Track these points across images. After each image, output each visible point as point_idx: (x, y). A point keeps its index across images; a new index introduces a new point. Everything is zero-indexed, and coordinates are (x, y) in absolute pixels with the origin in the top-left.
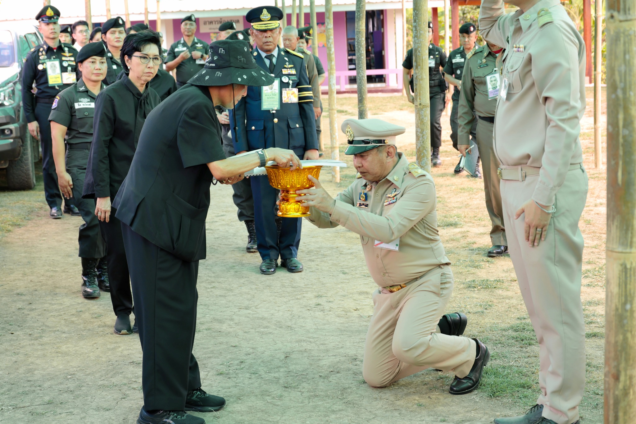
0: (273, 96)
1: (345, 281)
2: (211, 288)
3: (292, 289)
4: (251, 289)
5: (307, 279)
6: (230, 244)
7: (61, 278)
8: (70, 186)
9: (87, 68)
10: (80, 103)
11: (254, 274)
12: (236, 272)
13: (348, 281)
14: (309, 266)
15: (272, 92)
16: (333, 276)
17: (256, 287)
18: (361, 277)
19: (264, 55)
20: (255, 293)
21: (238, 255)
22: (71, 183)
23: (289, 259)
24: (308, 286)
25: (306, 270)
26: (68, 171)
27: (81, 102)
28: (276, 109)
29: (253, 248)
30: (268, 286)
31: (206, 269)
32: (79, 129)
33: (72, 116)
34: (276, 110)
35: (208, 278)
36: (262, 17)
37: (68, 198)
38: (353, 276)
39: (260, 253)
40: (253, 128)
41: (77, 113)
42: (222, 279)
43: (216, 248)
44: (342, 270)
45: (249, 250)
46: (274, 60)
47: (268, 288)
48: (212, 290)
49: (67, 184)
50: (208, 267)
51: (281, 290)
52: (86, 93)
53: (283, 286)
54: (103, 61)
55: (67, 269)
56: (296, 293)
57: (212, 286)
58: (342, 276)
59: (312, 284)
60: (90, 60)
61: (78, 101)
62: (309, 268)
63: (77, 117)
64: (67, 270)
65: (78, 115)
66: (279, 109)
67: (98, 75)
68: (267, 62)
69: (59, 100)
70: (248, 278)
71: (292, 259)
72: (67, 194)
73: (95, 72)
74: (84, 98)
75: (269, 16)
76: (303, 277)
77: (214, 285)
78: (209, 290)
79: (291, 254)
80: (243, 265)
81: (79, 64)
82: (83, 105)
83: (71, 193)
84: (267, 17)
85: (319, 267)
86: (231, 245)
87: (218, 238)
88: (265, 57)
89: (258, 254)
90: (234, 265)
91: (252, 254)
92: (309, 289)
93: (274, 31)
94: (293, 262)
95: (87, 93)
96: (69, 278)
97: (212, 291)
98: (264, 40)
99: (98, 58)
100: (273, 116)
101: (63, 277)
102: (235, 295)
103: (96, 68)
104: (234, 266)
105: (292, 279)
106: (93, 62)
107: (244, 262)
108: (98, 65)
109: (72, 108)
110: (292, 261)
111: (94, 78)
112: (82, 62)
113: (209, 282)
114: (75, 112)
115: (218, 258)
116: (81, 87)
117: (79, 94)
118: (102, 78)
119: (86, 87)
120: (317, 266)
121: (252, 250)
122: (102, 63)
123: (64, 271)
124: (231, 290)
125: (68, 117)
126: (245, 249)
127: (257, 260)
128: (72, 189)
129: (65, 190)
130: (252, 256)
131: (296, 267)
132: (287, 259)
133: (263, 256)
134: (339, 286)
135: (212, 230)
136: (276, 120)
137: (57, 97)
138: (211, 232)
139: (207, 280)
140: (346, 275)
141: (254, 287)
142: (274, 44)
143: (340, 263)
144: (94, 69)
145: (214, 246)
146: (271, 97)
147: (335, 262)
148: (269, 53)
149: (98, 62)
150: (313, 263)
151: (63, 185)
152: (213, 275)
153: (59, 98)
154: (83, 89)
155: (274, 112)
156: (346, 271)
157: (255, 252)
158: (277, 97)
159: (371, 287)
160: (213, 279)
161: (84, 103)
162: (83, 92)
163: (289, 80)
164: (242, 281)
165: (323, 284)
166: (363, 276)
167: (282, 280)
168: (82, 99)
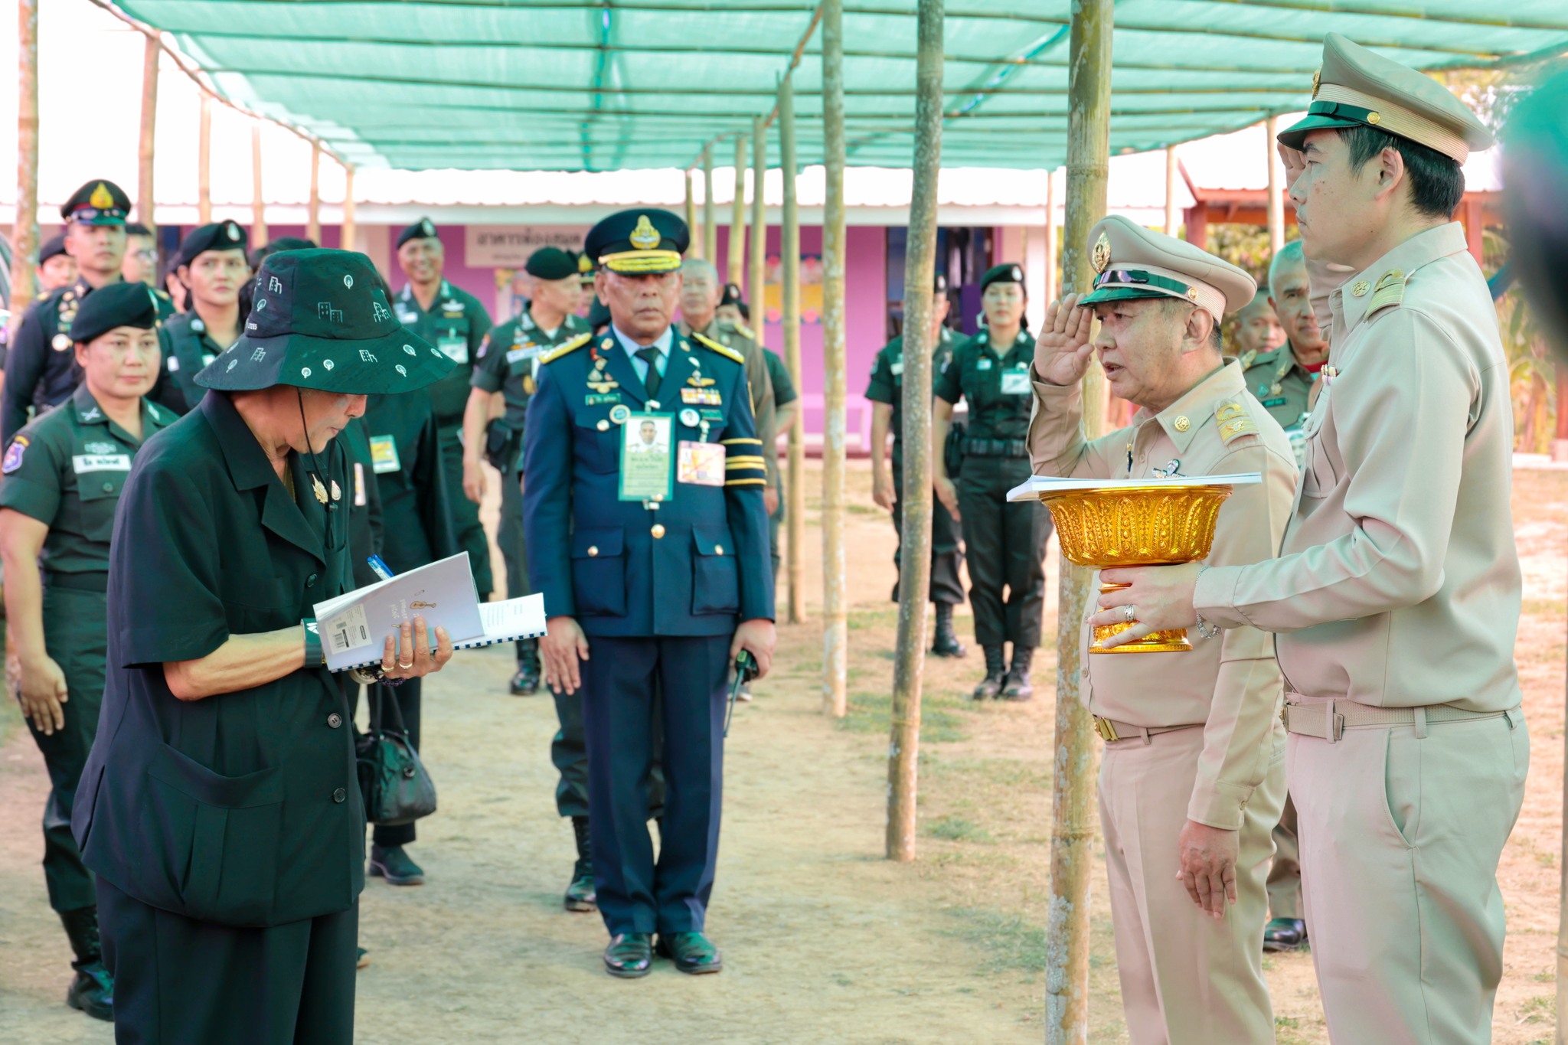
0: (654, 463)
1: (842, 1005)
2: (457, 1011)
3: (691, 1023)
4: (572, 1019)
5: (736, 997)
6: (516, 883)
7: (18, 965)
8: (58, 695)
9: (102, 359)
10: (89, 458)
11: (582, 973)
12: (531, 966)
13: (852, 1006)
14: (742, 959)
15: (650, 451)
16: (810, 989)
17: (587, 1012)
18: (889, 997)
19: (631, 347)
20: (583, 1031)
21: (540, 918)
22: (63, 687)
23: (683, 934)
24: (738, 1017)
25: (733, 968)
26: (51, 652)
27: (91, 453)
28: (660, 497)
29: (583, 901)
30: (620, 1012)
31: (445, 954)
32: (85, 533)
33: (63, 493)
34: (661, 503)
35: (448, 981)
36: (635, 237)
37: (49, 732)
38: (869, 993)
39: (605, 916)
40: (594, 551)
41: (81, 487)
42: (489, 986)
43: (475, 893)
44: (836, 972)
45: (571, 903)
46: (661, 364)
47: (621, 1016)
48: (459, 1016)
49: (50, 691)
50: (450, 950)
51: (656, 1026)
52: (102, 427)
53: (665, 1013)
54: (148, 338)
55: (38, 938)
56: (701, 1036)
57: (458, 1006)
58: (835, 989)
59: (747, 1011)
60: (111, 336)
61: (82, 452)
62: (743, 963)
63: (82, 498)
64: (38, 942)
65: (84, 492)
66: (670, 499)
67: (132, 380)
68: (640, 368)
69: (27, 448)
70: (565, 985)
71: (690, 935)
72: (48, 720)
73: (127, 371)
74: (99, 440)
75: (655, 237)
76: (723, 989)
77: (463, 1002)
78: (447, 1017)
79: (688, 920)
80: (551, 946)
81: (78, 347)
82: (99, 462)
83: (60, 716)
84: (650, 240)
85: (771, 963)
86: (519, 887)
87: (483, 865)
88: (638, 354)
89: (597, 917)
90: (527, 945)
91: (580, 915)
92: (739, 1026)
93: (667, 280)
94: (693, 944)
95: (105, 428)
96: (44, 966)
97: (456, 1021)
98: (639, 303)
99: (134, 333)
100: (652, 517)
101: (26, 962)
102: (523, 1035)
103: (129, 362)
104: (525, 950)
105: (693, 993)
106: (119, 343)
107: (555, 938)
108: (134, 353)
109: (64, 470)
110: (689, 939)
111: (121, 388)
112: (86, 341)
113: (449, 995)
114: (74, 482)
115: (480, 923)
116: (88, 410)
117: (84, 430)
118: (145, 387)
119: (101, 411)
120: (766, 959)
121: (580, 906)
122: (147, 344)
123: (28, 946)
124: (513, 1020)
125: (52, 498)
126: (562, 901)
127: (593, 934)
128: (63, 705)
129: (44, 708)
130: (578, 923)
131: (703, 957)
132: (675, 935)
133: (613, 926)
134: (826, 1020)
135: (466, 840)
136: (658, 530)
137: (19, 438)
138: (465, 845)
139: (447, 987)
140: (848, 988)
141: (580, 1012)
142: (665, 317)
143: (831, 953)
144: (124, 363)
145: (471, 887)
146: (647, 464)
147: (817, 948)
148: (646, 341)
149: (134, 344)
150: (754, 949)
151: (36, 693)
152: (463, 973)
153: (25, 442)
154: (91, 415)
155: (655, 506)
156: (849, 975)
157: (588, 911)
158: (665, 466)
159: (918, 1027)
160: (462, 986)
161: (100, 458)
162: (94, 424)
163: (701, 419)
164: (547, 993)
165: (779, 1012)
166: (895, 993)
167: (662, 995)
168: (93, 446)
